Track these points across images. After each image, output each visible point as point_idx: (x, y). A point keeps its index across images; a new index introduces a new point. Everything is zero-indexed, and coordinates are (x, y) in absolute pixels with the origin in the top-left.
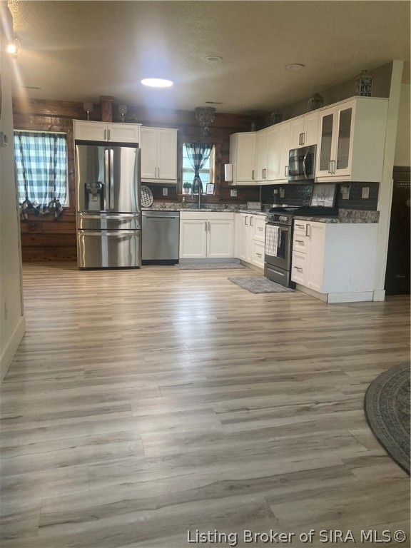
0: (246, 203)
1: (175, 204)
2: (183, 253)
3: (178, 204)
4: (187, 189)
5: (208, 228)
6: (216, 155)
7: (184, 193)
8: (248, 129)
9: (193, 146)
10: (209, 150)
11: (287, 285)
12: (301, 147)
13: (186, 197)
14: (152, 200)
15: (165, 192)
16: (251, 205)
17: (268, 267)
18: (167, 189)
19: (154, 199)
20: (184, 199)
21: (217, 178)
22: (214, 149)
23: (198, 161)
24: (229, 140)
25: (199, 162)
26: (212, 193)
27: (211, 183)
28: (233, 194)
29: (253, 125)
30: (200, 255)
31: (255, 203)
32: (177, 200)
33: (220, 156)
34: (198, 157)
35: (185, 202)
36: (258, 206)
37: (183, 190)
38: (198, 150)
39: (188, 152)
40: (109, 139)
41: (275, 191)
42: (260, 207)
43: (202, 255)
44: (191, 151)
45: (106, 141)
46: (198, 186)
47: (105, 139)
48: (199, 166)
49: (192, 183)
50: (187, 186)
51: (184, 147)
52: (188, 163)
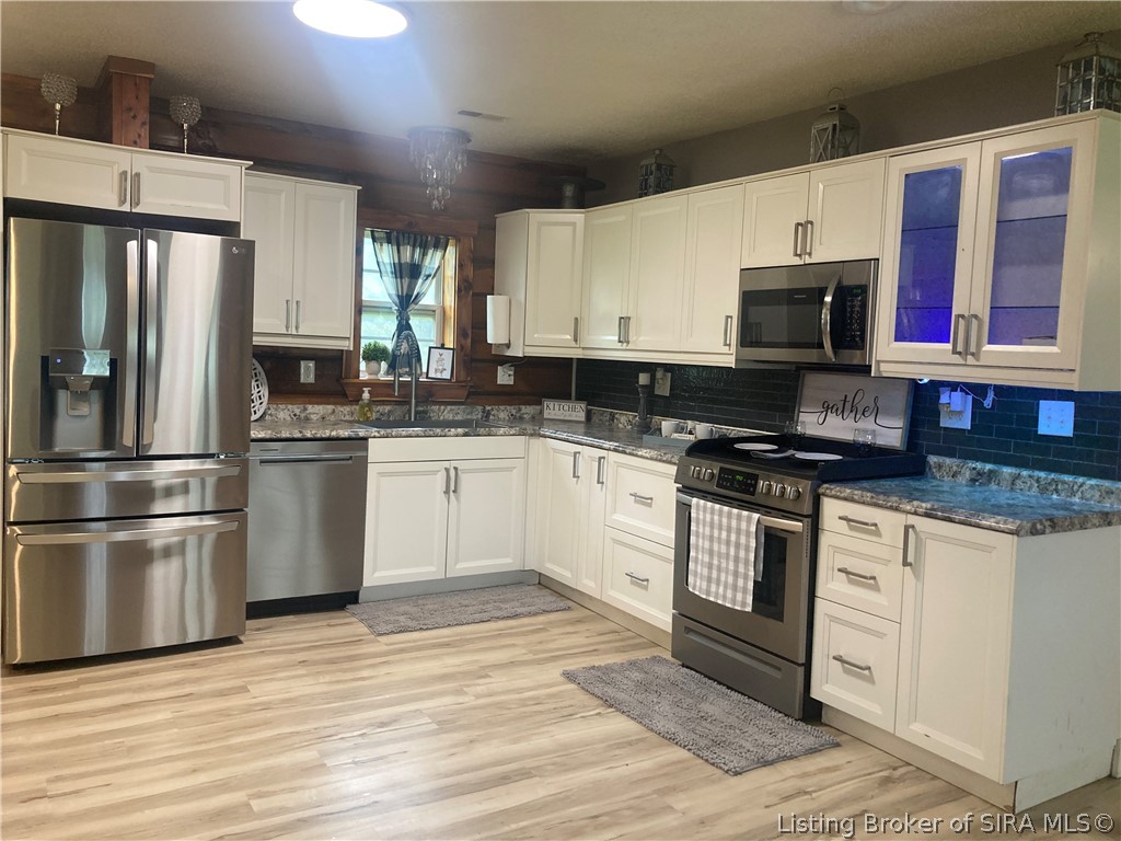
0: (540, 403)
1: (340, 408)
2: (374, 571)
3: (346, 409)
4: (373, 364)
5: (452, 487)
6: (461, 266)
7: (364, 376)
8: (555, 202)
9: (394, 238)
10: (439, 254)
11: (797, 712)
12: (797, 261)
13: (375, 386)
14: (265, 399)
15: (307, 373)
16: (553, 409)
17: (688, 630)
18: (311, 364)
19: (270, 393)
20: (366, 395)
21: (461, 333)
22: (451, 252)
23: (406, 281)
24: (493, 228)
25: (411, 287)
26: (447, 375)
27: (442, 347)
28: (504, 377)
29: (569, 191)
30: (425, 570)
31: (566, 405)
32: (345, 395)
33: (470, 271)
34: (408, 273)
35: (372, 402)
36: (577, 411)
37: (363, 365)
38: (407, 251)
39: (378, 257)
40: (136, 202)
41: (643, 379)
42: (581, 416)
43: (433, 569)
44: (387, 254)
45: (126, 208)
46: (405, 356)
47: (123, 202)
48: (409, 296)
49: (390, 345)
50: (375, 354)
51: (368, 242)
52: (379, 287)
